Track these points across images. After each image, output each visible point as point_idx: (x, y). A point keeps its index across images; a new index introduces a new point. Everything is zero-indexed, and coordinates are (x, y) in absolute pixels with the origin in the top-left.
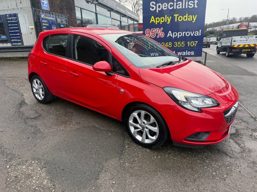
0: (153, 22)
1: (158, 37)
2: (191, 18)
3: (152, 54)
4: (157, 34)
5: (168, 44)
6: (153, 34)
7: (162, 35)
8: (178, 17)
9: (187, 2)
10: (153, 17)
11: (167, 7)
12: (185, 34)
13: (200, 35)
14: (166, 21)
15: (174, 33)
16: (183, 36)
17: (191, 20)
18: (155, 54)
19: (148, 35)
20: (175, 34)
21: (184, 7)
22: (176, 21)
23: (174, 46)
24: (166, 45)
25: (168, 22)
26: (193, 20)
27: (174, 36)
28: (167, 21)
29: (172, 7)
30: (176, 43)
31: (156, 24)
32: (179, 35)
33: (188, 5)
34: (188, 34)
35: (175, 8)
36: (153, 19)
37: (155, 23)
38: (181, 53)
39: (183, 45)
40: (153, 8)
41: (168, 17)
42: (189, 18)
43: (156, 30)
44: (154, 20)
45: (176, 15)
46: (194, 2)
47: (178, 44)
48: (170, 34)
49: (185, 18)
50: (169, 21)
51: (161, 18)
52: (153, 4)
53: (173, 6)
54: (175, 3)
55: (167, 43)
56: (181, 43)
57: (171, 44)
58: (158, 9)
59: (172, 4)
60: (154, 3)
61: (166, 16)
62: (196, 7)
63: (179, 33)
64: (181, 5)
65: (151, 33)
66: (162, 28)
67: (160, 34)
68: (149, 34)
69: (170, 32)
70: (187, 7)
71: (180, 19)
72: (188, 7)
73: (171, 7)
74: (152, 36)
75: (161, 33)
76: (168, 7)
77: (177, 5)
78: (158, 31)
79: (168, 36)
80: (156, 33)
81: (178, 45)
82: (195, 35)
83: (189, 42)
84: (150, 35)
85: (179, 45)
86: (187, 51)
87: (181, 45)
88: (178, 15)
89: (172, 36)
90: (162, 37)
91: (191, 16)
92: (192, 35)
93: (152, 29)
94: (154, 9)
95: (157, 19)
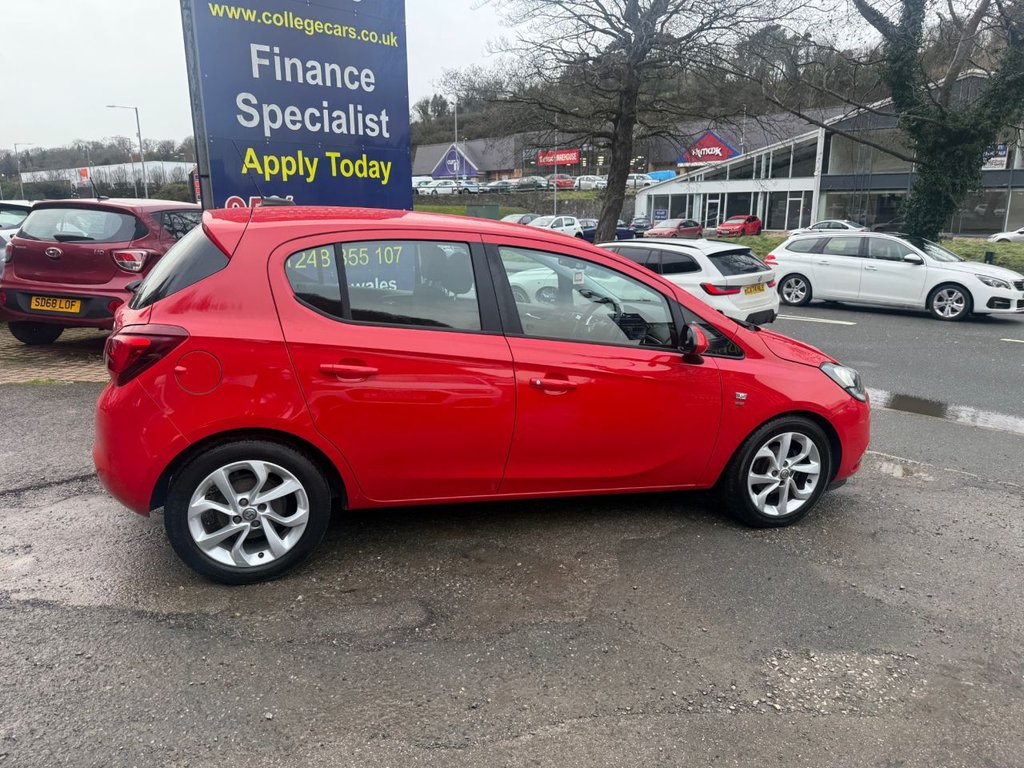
2: (377, 169)
8: (338, 161)
9: (360, 116)
11: (299, 121)
14: (301, 173)
17: (377, 175)
21: (353, 132)
22: (334, 174)
25: (309, 176)
26: (382, 177)
29: (318, 126)
31: (268, 178)
33: (365, 126)
35: (327, 130)
37: (264, 175)
39: (364, 259)
40: (249, 117)
41: (307, 159)
42: (371, 170)
44: (256, 165)
45: (333, 155)
46: (379, 118)
49: (361, 168)
50: (312, 171)
51: (284, 160)
52: (246, 102)
53: (321, 120)
54: (326, 112)
56: (357, 253)
58: (271, 124)
61: (300, 153)
62: (386, 135)
64: (343, 121)
70: (361, 133)
71: (347, 168)
73: (313, 124)
76: (302, 122)
77: (331, 120)
83: (379, 250)
86: (377, 280)
87: (359, 259)
88: (338, 155)
93: (251, 198)
94: (254, 123)
95: (266, 159)
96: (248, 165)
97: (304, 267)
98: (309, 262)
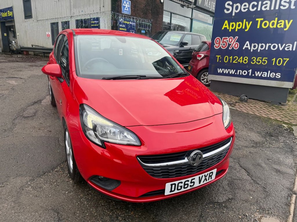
0: (226, 28)
1: (231, 48)
3: (219, 70)
4: (229, 45)
5: (243, 60)
6: (224, 44)
7: (236, 47)
8: (262, 22)
10: (226, 22)
11: (247, 8)
12: (269, 46)
13: (294, 49)
14: (244, 28)
15: (253, 45)
16: (267, 49)
17: (282, 26)
18: (223, 70)
19: (218, 45)
20: (255, 46)
21: (272, 8)
23: (251, 62)
24: (240, 60)
27: (252, 48)
28: (246, 28)
29: (255, 8)
30: (254, 59)
31: (230, 31)
32: (260, 48)
33: (280, 5)
34: (274, 47)
35: (259, 9)
36: (226, 24)
38: (260, 73)
39: (265, 62)
40: (228, 10)
41: (247, 23)
43: (228, 39)
47: (258, 60)
48: (247, 45)
49: (273, 24)
50: (248, 27)
52: (229, 4)
53: (257, 6)
55: (242, 58)
56: (262, 60)
57: (246, 60)
59: (256, 3)
60: (231, 3)
61: (245, 20)
62: (293, 7)
63: (260, 45)
64: (268, 5)
65: (221, 43)
66: (238, 37)
67: (234, 45)
68: (219, 43)
69: (248, 42)
70: (277, 8)
71: (265, 24)
72: (279, 8)
74: (222, 46)
75: (235, 43)
76: (248, 8)
78: (231, 41)
79: (244, 48)
80: (228, 43)
81: (256, 61)
82: (286, 49)
83: (274, 59)
84: (221, 45)
85: (259, 62)
86: (269, 72)
87: (262, 62)
88: (262, 19)
89: (249, 48)
90: (236, 49)
91: (283, 21)
92: (281, 49)
93: (223, 38)
96: (224, 26)
97: (237, 62)
98: (239, 61)
